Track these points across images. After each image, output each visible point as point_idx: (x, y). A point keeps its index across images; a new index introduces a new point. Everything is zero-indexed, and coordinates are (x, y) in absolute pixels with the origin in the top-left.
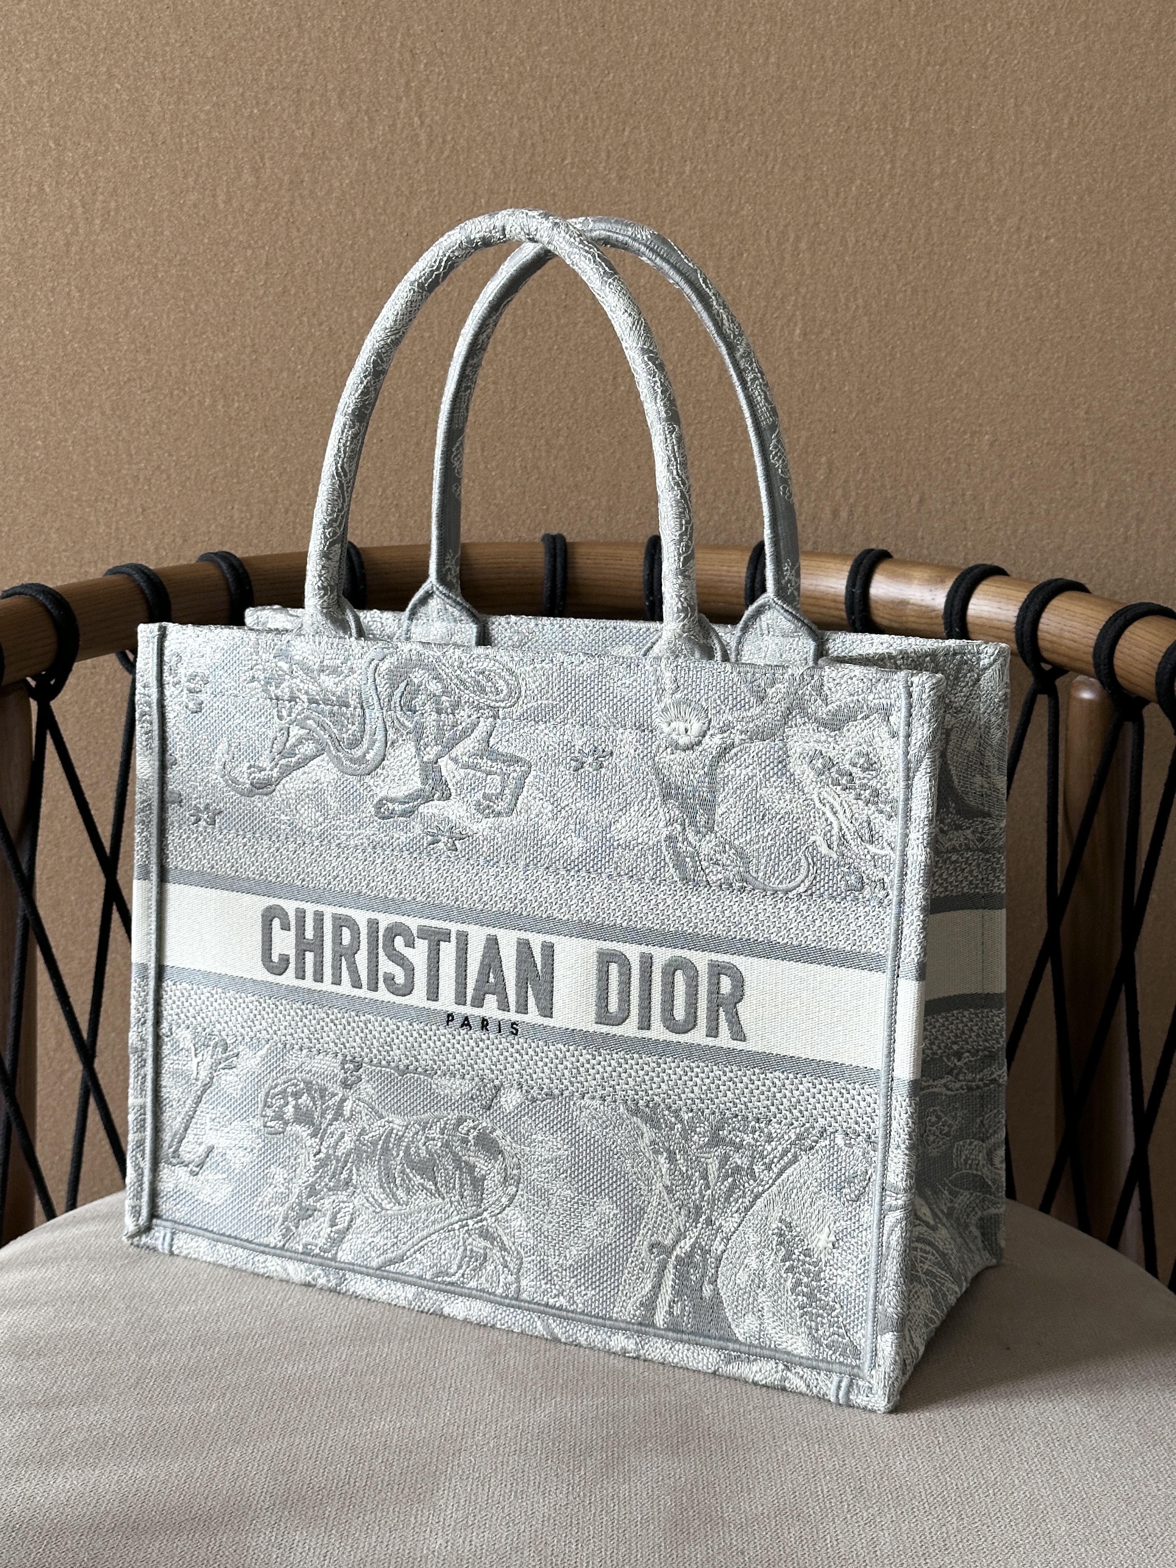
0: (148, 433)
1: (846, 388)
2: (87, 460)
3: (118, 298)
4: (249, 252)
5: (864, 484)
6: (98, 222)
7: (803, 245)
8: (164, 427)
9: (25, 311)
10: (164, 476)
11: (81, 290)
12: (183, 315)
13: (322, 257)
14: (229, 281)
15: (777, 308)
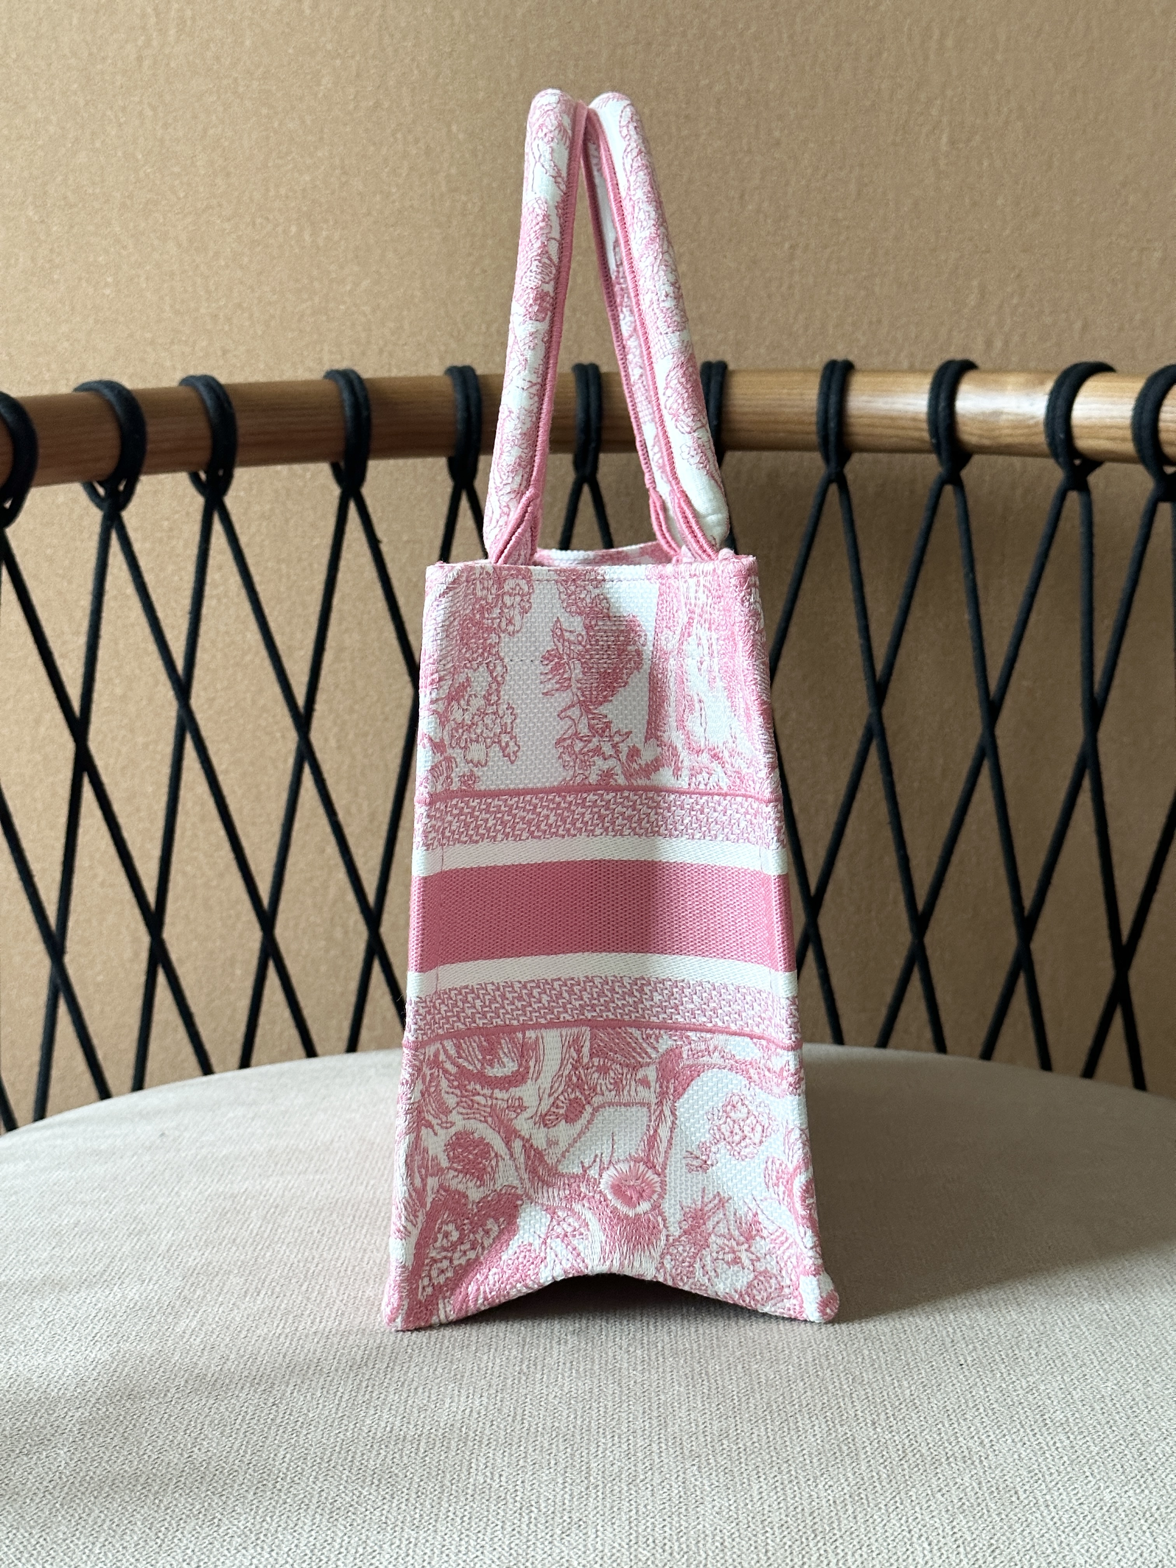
0: (227, 266)
1: (1000, 201)
2: (161, 298)
3: (195, 117)
4: (338, 62)
5: (1021, 310)
6: (172, 32)
7: (949, 43)
8: (246, 260)
9: (93, 133)
10: (246, 315)
11: (154, 109)
12: (264, 133)
13: (418, 66)
14: (316, 95)
15: (922, 114)
